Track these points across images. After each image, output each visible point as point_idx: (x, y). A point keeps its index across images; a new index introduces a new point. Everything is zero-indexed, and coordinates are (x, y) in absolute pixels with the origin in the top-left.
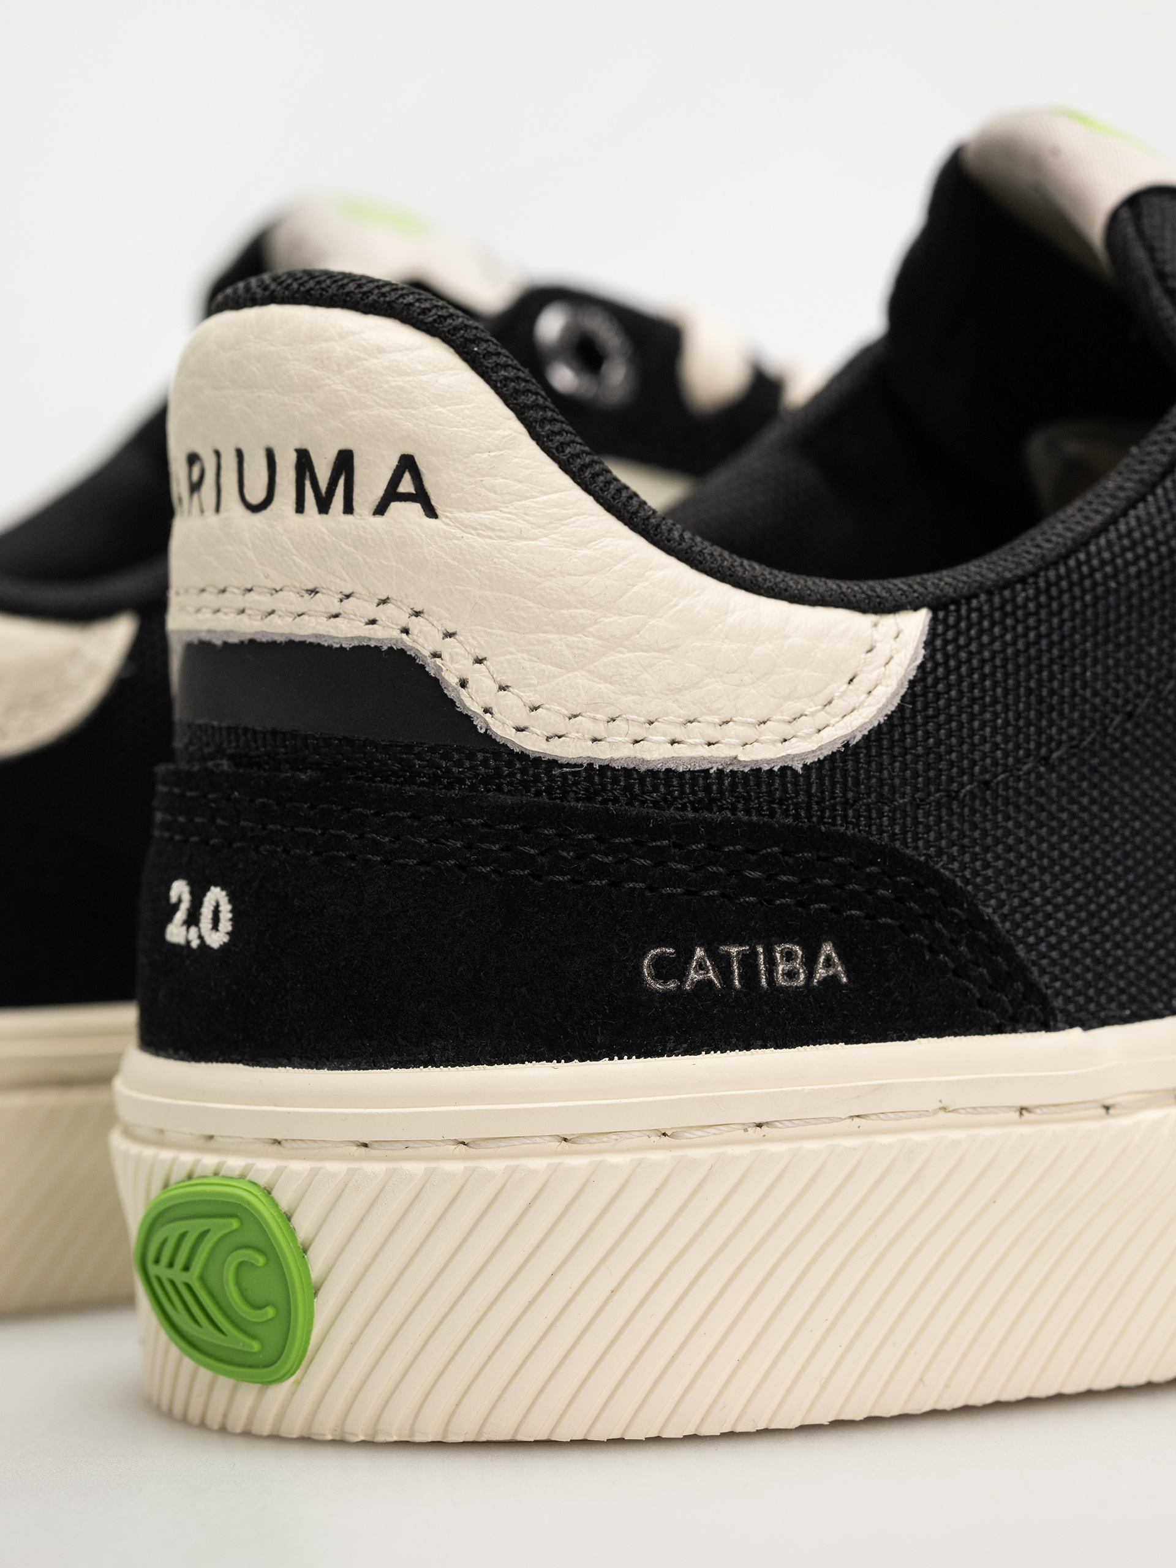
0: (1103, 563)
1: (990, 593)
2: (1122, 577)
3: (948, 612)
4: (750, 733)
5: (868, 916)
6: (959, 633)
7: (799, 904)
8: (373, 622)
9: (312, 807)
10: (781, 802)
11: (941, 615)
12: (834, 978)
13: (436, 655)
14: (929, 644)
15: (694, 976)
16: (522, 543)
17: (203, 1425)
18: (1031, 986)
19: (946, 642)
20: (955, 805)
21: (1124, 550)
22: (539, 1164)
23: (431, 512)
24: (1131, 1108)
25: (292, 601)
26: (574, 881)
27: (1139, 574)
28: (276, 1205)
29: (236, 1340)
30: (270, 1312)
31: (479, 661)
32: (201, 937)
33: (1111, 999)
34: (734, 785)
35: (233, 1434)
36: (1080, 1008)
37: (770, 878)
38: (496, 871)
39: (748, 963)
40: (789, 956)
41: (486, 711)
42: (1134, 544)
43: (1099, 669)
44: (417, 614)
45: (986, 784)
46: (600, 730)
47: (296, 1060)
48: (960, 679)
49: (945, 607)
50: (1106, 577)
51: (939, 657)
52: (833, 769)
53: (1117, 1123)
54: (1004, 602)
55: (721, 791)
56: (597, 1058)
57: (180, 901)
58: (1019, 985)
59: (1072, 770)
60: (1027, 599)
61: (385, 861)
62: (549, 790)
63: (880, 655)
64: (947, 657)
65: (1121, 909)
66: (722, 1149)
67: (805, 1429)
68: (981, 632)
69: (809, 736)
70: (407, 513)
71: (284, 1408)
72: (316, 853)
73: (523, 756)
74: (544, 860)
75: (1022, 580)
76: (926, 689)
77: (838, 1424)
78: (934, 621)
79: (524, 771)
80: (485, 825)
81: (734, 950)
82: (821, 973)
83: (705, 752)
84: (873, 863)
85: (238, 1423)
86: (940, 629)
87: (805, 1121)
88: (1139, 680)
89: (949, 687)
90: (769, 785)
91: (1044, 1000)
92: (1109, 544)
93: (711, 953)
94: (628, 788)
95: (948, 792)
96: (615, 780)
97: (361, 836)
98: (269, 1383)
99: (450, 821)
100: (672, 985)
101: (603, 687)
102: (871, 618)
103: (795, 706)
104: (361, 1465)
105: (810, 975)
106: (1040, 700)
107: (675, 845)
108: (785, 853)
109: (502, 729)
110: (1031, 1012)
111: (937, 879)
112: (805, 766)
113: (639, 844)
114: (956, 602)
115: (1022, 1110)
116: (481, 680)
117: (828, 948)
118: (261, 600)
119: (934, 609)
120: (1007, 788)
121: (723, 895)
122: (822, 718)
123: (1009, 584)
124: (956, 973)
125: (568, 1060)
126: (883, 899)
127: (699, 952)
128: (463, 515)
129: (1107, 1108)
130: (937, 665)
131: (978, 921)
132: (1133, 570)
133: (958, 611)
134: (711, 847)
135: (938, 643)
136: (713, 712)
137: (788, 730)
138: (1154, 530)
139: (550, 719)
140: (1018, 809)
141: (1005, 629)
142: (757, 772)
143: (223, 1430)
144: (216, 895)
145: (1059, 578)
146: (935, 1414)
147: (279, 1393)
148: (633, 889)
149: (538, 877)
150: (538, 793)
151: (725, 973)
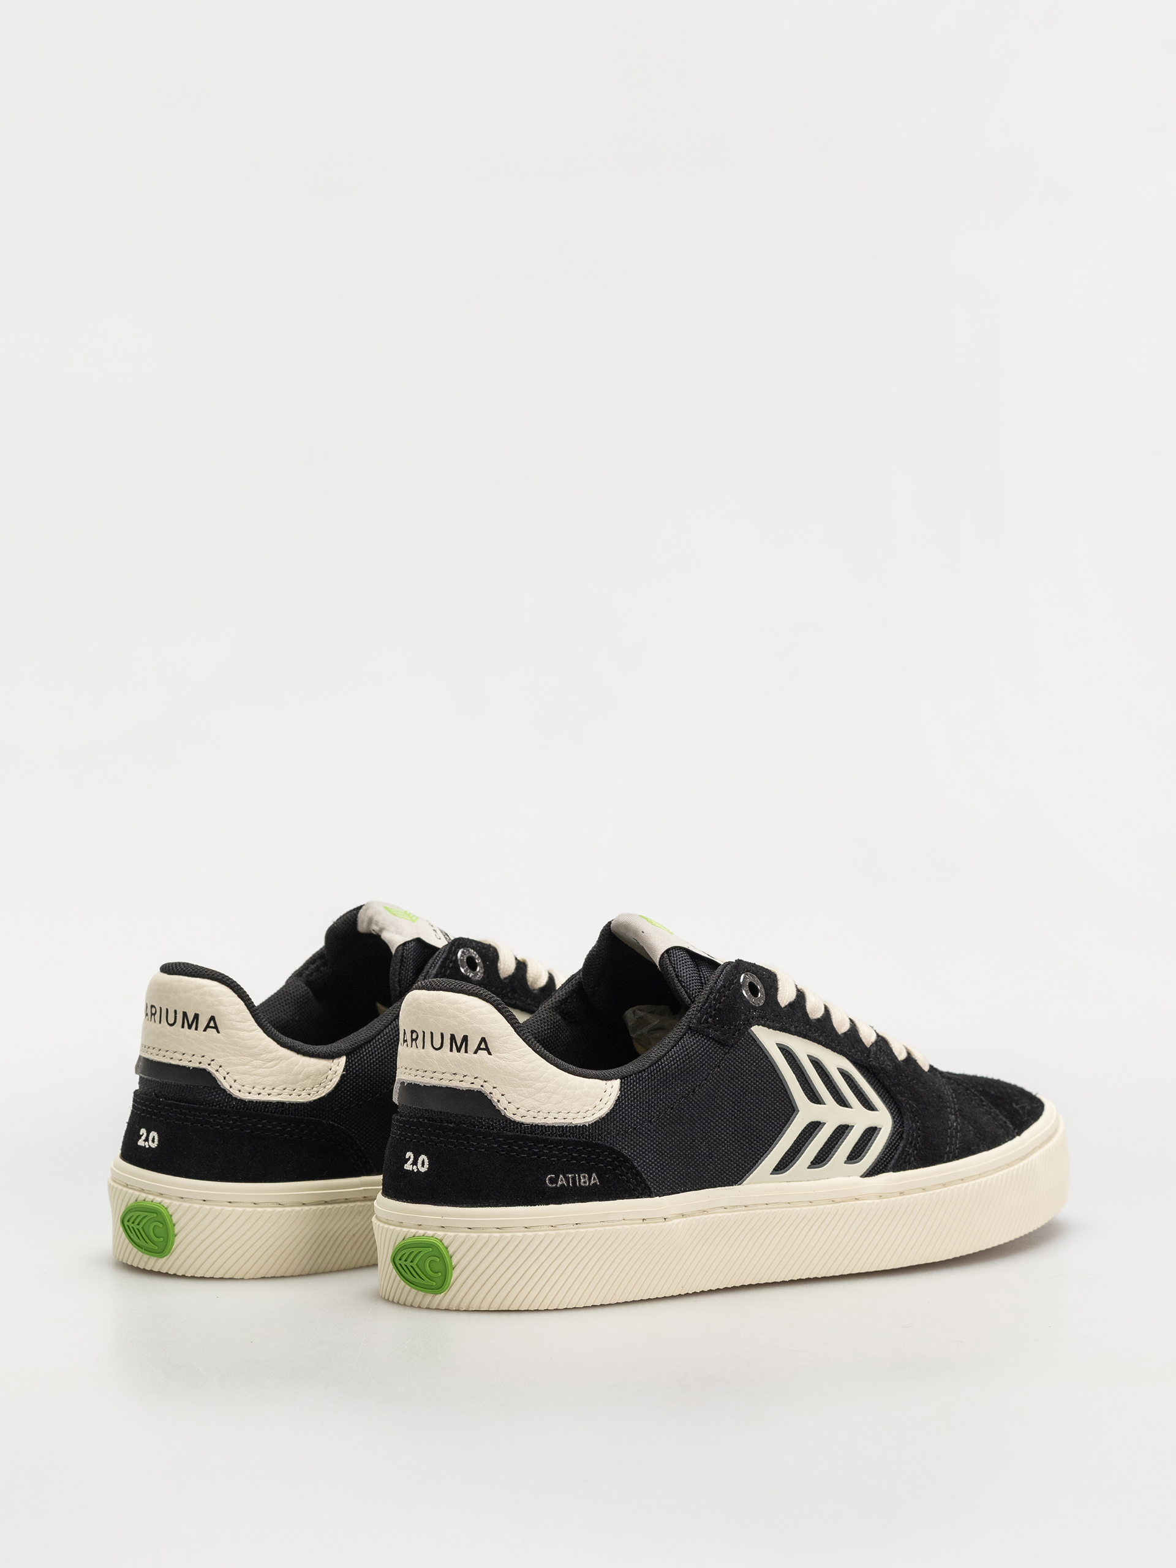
0: (665, 1065)
1: (635, 1074)
2: (670, 1069)
3: (625, 1080)
4: (575, 1115)
5: (605, 1166)
6: (628, 1086)
7: (587, 1163)
8: (473, 1083)
9: (453, 1134)
10: (582, 1134)
11: (623, 1081)
12: (596, 1183)
13: (490, 1093)
14: (620, 1090)
15: (560, 1183)
16: (515, 1063)
17: (393, 1302)
18: (646, 1185)
19: (625, 1089)
20: (627, 1135)
21: (671, 1061)
22: (520, 1234)
23: (490, 1053)
24: (671, 1219)
25: (448, 1076)
26: (528, 1156)
27: (675, 1068)
28: (443, 1244)
29: (428, 1282)
30: (440, 1274)
31: (503, 1095)
32: (417, 1168)
33: (666, 1188)
34: (570, 1130)
35: (407, 1306)
36: (658, 1191)
37: (580, 1156)
38: (506, 1153)
39: (574, 1179)
40: (584, 1177)
41: (505, 1109)
42: (674, 1059)
43: (664, 1096)
44: (485, 1082)
45: (635, 1128)
46: (535, 1115)
47: (449, 1205)
48: (629, 1099)
49: (624, 1078)
50: (666, 1069)
51: (623, 1093)
52: (596, 1125)
53: (668, 1223)
54: (640, 1077)
55: (566, 1131)
56: (535, 1205)
57: (410, 1158)
58: (643, 1185)
59: (657, 1124)
60: (646, 1076)
61: (475, 1150)
62: (520, 1131)
63: (608, 1093)
64: (625, 1093)
65: (669, 1163)
66: (568, 1231)
67: (585, 1307)
68: (634, 1086)
69: (590, 1116)
70: (483, 1054)
71: (441, 1301)
72: (455, 1147)
73: (514, 1122)
74: (519, 1150)
75: (644, 1070)
76: (620, 1102)
77: (593, 1306)
78: (621, 1082)
79: (514, 1125)
80: (503, 1140)
81: (570, 1176)
82: (592, 1182)
83: (564, 1121)
84: (606, 1151)
85: (416, 1304)
86: (623, 1085)
87: (589, 1223)
88: (675, 1098)
89: (625, 1102)
90: (579, 1130)
91: (649, 1189)
92: (667, 1059)
93: (565, 1177)
94: (542, 1130)
95: (625, 1131)
96: (538, 1128)
97: (468, 1143)
98: (436, 1294)
99: (494, 1139)
100: (554, 1185)
101: (537, 1103)
102: (605, 1082)
103: (586, 1108)
104: (465, 1316)
105: (589, 1183)
106: (649, 1105)
107: (555, 1147)
108: (584, 1149)
109: (509, 1114)
110: (646, 1192)
111: (623, 1156)
112: (589, 1125)
113: (545, 1146)
114: (627, 1077)
115: (643, 1220)
116: (503, 1100)
117: (594, 1175)
118: (438, 1075)
119: (621, 1079)
120: (640, 1129)
121: (567, 1160)
122: (593, 1111)
123: (641, 1072)
124: (627, 1181)
125: (527, 1206)
126: (608, 1161)
127: (561, 1176)
128: (499, 1055)
129: (665, 1219)
130: (622, 1095)
131: (633, 1167)
132: (673, 1067)
133: (628, 1079)
134: (564, 1147)
135: (622, 1089)
136: (565, 1110)
137: (585, 1115)
138: (679, 1055)
139: (522, 1111)
140: (643, 1135)
141: (640, 1085)
142: (576, 1126)
143: (404, 1305)
144: (423, 1157)
145: (654, 1070)
146: (618, 1304)
147: (439, 1297)
148: (544, 1159)
149: (518, 1155)
150: (517, 1132)
151: (568, 1182)
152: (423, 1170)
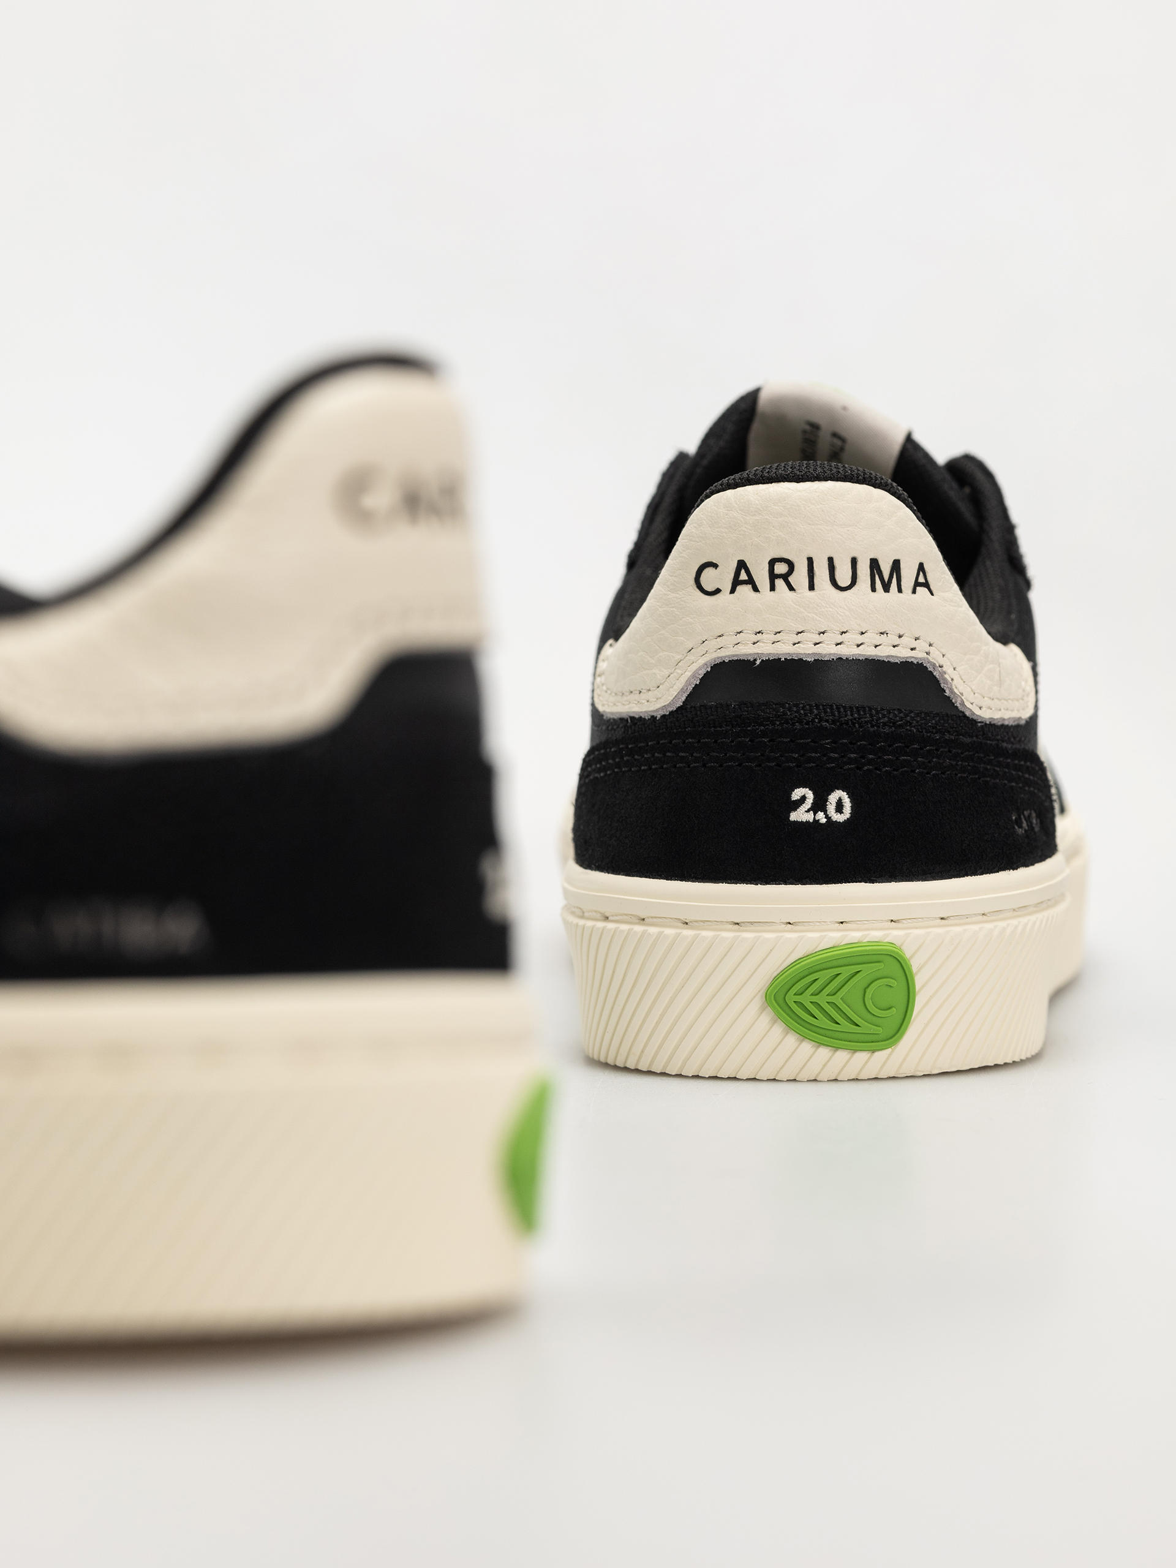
23: (931, 592)
30: (894, 1011)
152: (840, 818)
